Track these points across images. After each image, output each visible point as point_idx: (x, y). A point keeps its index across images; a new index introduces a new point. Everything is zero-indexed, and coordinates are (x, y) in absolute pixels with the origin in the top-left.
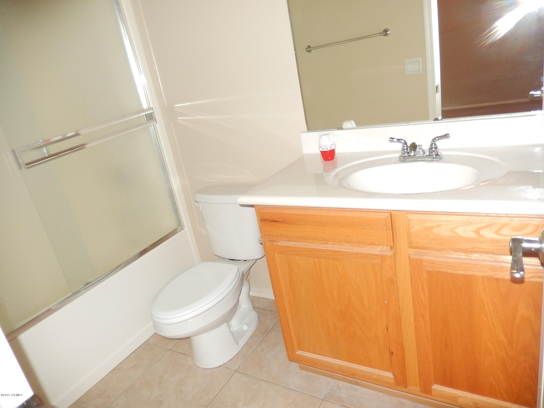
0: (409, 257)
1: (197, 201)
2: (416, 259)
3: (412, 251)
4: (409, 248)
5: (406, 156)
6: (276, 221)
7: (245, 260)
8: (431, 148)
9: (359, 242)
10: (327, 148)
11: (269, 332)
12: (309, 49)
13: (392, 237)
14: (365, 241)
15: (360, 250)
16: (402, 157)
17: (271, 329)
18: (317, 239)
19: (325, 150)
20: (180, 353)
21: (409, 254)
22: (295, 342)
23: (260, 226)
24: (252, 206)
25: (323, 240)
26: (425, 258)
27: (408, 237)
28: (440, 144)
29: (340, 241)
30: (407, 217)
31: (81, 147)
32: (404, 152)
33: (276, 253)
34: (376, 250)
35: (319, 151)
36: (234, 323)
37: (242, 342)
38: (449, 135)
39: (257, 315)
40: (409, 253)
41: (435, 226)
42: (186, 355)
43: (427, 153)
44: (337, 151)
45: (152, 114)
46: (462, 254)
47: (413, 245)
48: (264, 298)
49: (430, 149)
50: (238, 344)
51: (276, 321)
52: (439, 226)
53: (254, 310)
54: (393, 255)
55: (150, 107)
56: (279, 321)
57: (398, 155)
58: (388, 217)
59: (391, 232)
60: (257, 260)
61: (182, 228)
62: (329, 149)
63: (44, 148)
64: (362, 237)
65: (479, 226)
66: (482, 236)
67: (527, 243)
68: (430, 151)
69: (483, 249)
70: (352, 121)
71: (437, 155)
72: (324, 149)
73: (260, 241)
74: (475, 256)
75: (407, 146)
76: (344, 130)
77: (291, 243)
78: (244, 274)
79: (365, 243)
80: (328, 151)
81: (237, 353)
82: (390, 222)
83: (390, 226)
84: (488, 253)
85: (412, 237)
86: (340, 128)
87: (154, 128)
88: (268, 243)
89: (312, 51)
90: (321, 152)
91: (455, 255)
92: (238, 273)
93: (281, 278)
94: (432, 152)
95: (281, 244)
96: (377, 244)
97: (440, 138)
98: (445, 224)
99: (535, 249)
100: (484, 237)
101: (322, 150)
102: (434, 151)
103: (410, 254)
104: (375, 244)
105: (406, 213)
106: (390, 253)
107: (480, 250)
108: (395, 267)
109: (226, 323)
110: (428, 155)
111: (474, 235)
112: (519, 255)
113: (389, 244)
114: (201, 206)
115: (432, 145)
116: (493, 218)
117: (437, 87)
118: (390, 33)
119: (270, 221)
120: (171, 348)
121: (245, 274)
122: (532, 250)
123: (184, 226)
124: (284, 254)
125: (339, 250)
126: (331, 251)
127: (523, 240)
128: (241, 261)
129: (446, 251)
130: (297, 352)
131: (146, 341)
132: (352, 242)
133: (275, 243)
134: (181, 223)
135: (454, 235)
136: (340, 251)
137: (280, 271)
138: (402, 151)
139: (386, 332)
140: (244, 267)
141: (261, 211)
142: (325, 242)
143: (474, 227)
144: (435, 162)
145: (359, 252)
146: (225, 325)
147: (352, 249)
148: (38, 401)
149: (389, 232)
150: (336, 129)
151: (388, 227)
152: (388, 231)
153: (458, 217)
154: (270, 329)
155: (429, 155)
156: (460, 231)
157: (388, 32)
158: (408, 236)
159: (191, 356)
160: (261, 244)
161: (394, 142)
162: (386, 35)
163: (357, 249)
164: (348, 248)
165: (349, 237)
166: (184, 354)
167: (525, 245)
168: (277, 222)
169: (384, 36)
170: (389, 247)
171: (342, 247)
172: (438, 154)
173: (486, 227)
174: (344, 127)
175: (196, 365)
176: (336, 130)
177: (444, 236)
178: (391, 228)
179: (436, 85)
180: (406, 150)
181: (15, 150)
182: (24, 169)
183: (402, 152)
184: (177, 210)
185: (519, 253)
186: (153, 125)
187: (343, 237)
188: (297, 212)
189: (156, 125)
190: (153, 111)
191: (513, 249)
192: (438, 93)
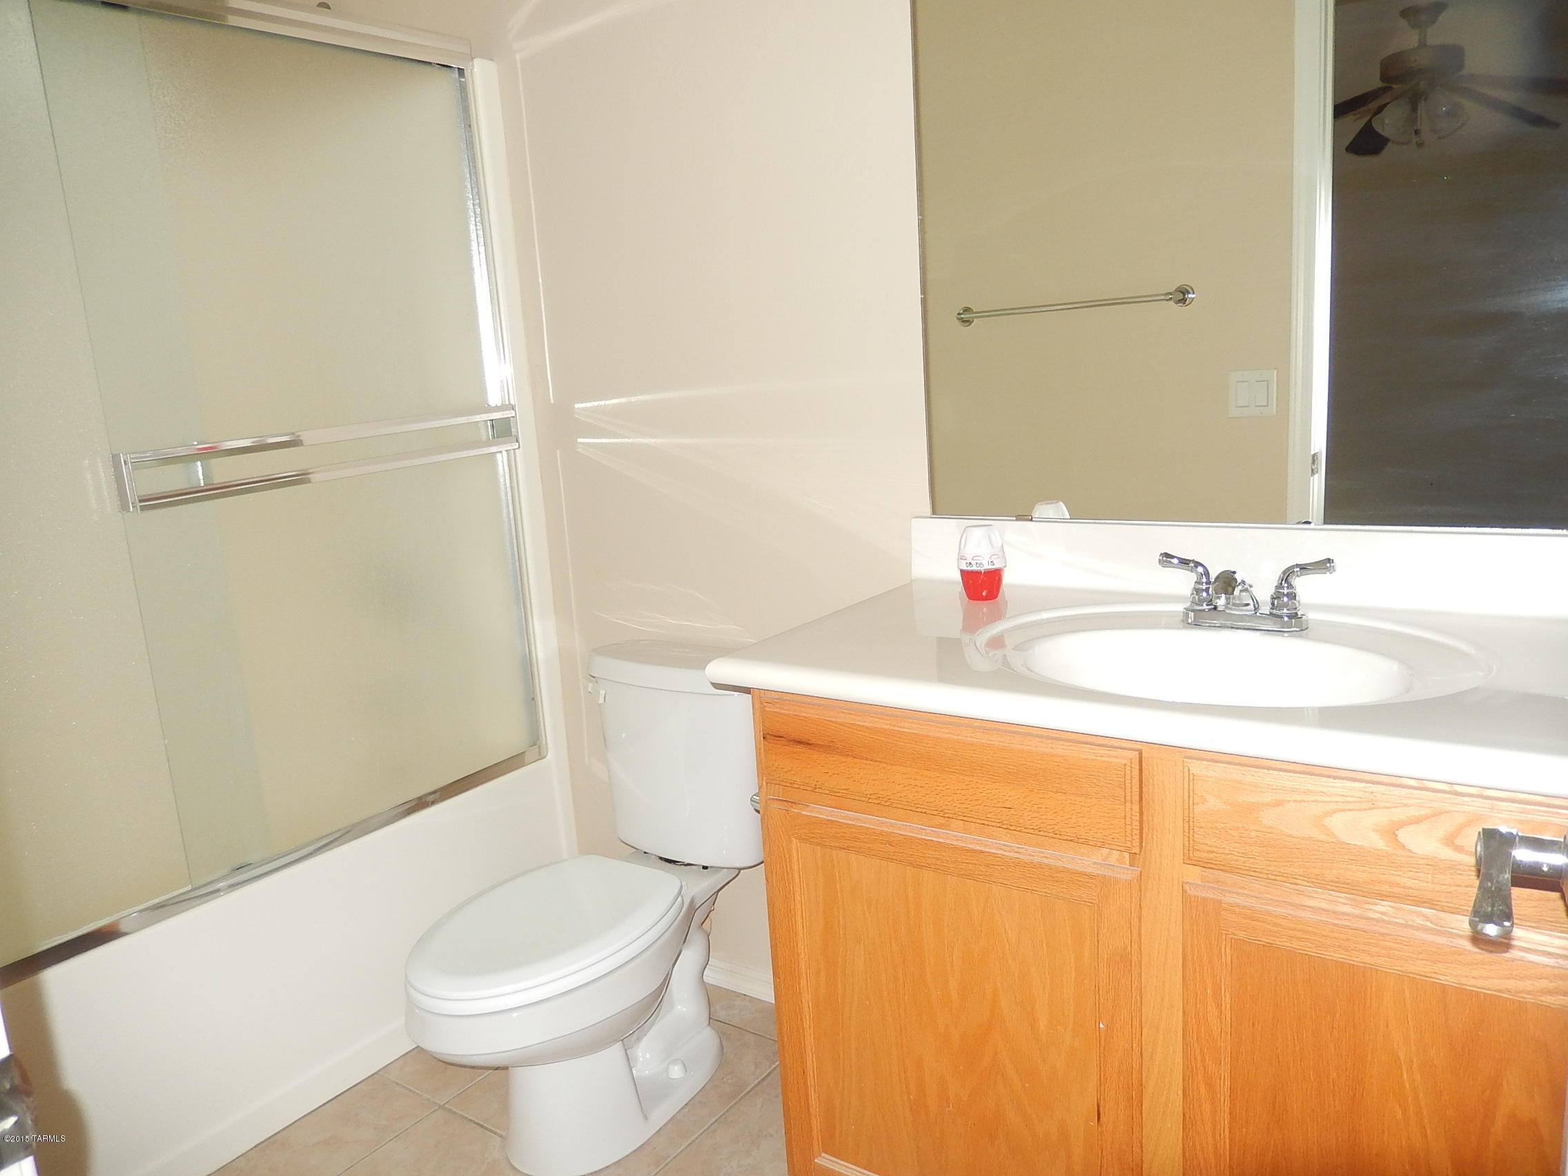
0: (1184, 891)
1: (594, 675)
2: (1204, 899)
3: (1193, 874)
4: (1184, 863)
5: (1204, 610)
6: (807, 744)
7: (705, 868)
8: (1276, 596)
9: (1040, 831)
10: (981, 564)
11: (745, 1095)
12: (968, 316)
13: (1138, 824)
14: (1057, 827)
15: (1042, 855)
16: (1193, 611)
17: (752, 1089)
18: (919, 810)
19: (974, 568)
20: (471, 1120)
21: (1183, 882)
22: (816, 1125)
23: (758, 755)
24: (747, 690)
25: (936, 813)
26: (1229, 899)
27: (1186, 828)
28: (1304, 586)
29: (986, 823)
30: (1186, 769)
31: (301, 479)
32: (1198, 599)
33: (793, 839)
34: (1088, 861)
35: (957, 569)
36: (647, 1054)
37: (662, 1114)
38: (1332, 565)
39: (717, 1041)
40: (1184, 880)
41: (1268, 805)
42: (486, 1129)
43: (1266, 609)
44: (1007, 579)
45: (510, 421)
46: (1342, 897)
47: (1197, 854)
48: (745, 995)
49: (1273, 598)
50: (646, 1118)
51: (770, 1067)
52: (1279, 803)
53: (709, 1024)
54: (1135, 881)
55: (507, 403)
56: (778, 1069)
57: (1180, 608)
58: (1131, 763)
59: (1136, 808)
60: (742, 871)
61: (540, 753)
62: (987, 566)
63: (199, 463)
64: (1051, 815)
65: (1400, 814)
66: (1403, 847)
67: (1526, 848)
68: (1273, 604)
69: (1404, 887)
70: (1061, 503)
71: (1294, 616)
72: (970, 564)
73: (753, 803)
74: (1383, 908)
75: (1208, 583)
76: (1037, 523)
77: (843, 813)
78: (697, 907)
79: (1058, 836)
80: (983, 572)
81: (639, 1144)
82: (1136, 781)
83: (1136, 789)
84: (1421, 902)
85: (1196, 829)
86: (1025, 517)
87: (509, 460)
88: (776, 805)
89: (975, 320)
90: (962, 572)
91: (1319, 900)
92: (680, 899)
93: (799, 918)
94: (1281, 607)
95: (813, 815)
96: (1092, 843)
97: (1304, 568)
98: (1295, 801)
99: (1551, 867)
100: (1410, 851)
101: (965, 568)
102: (1286, 605)
103: (1187, 883)
104: (1086, 843)
105: (1185, 758)
106: (1126, 873)
107: (1396, 890)
108: (1140, 918)
109: (621, 1042)
110: (1268, 613)
111: (1380, 843)
112: (1501, 876)
113: (1129, 844)
114: (602, 692)
115: (1280, 586)
116: (1439, 795)
117: (1314, 458)
118: (1195, 300)
119: (791, 741)
120: (448, 1102)
121: (699, 907)
122: (1543, 871)
123: (547, 748)
124: (818, 844)
125: (978, 848)
126: (956, 848)
127: (1517, 839)
128: (693, 867)
129: (1296, 884)
130: (820, 1158)
131: (376, 1073)
132: (1019, 829)
133: (795, 809)
134: (538, 739)
135: (1322, 837)
136: (982, 852)
137: (801, 897)
138: (1193, 594)
139: (1093, 1123)
140: (699, 887)
141: (767, 709)
142: (942, 821)
143: (1379, 817)
144: (1286, 635)
145: (1036, 859)
146: (616, 1050)
147: (1017, 850)
148: (17, 1081)
149: (1132, 809)
150: (1014, 518)
151: (1128, 794)
152: (1128, 805)
153: (1338, 783)
154: (749, 1089)
155: (1271, 614)
156: (1340, 825)
157: (1190, 296)
158: (1187, 825)
159: (501, 1136)
160: (758, 812)
161: (1174, 566)
162: (1183, 301)
163: (1031, 853)
164: (1006, 845)
165: (1012, 812)
166: (482, 1126)
167: (1523, 855)
168: (810, 744)
169: (1176, 304)
170: (1127, 855)
171: (987, 841)
172: (1296, 614)
173: (1418, 820)
174: (1036, 514)
175: (510, 1162)
176: (1013, 520)
177: (1290, 836)
178: (1136, 798)
179: (1312, 453)
180: (1204, 594)
181: (119, 454)
182: (131, 510)
183: (1194, 598)
184: (533, 699)
185: (1502, 871)
186: (506, 451)
187: (995, 809)
188: (868, 722)
189: (514, 453)
190: (514, 415)
191: (1483, 860)
192: (1316, 476)
